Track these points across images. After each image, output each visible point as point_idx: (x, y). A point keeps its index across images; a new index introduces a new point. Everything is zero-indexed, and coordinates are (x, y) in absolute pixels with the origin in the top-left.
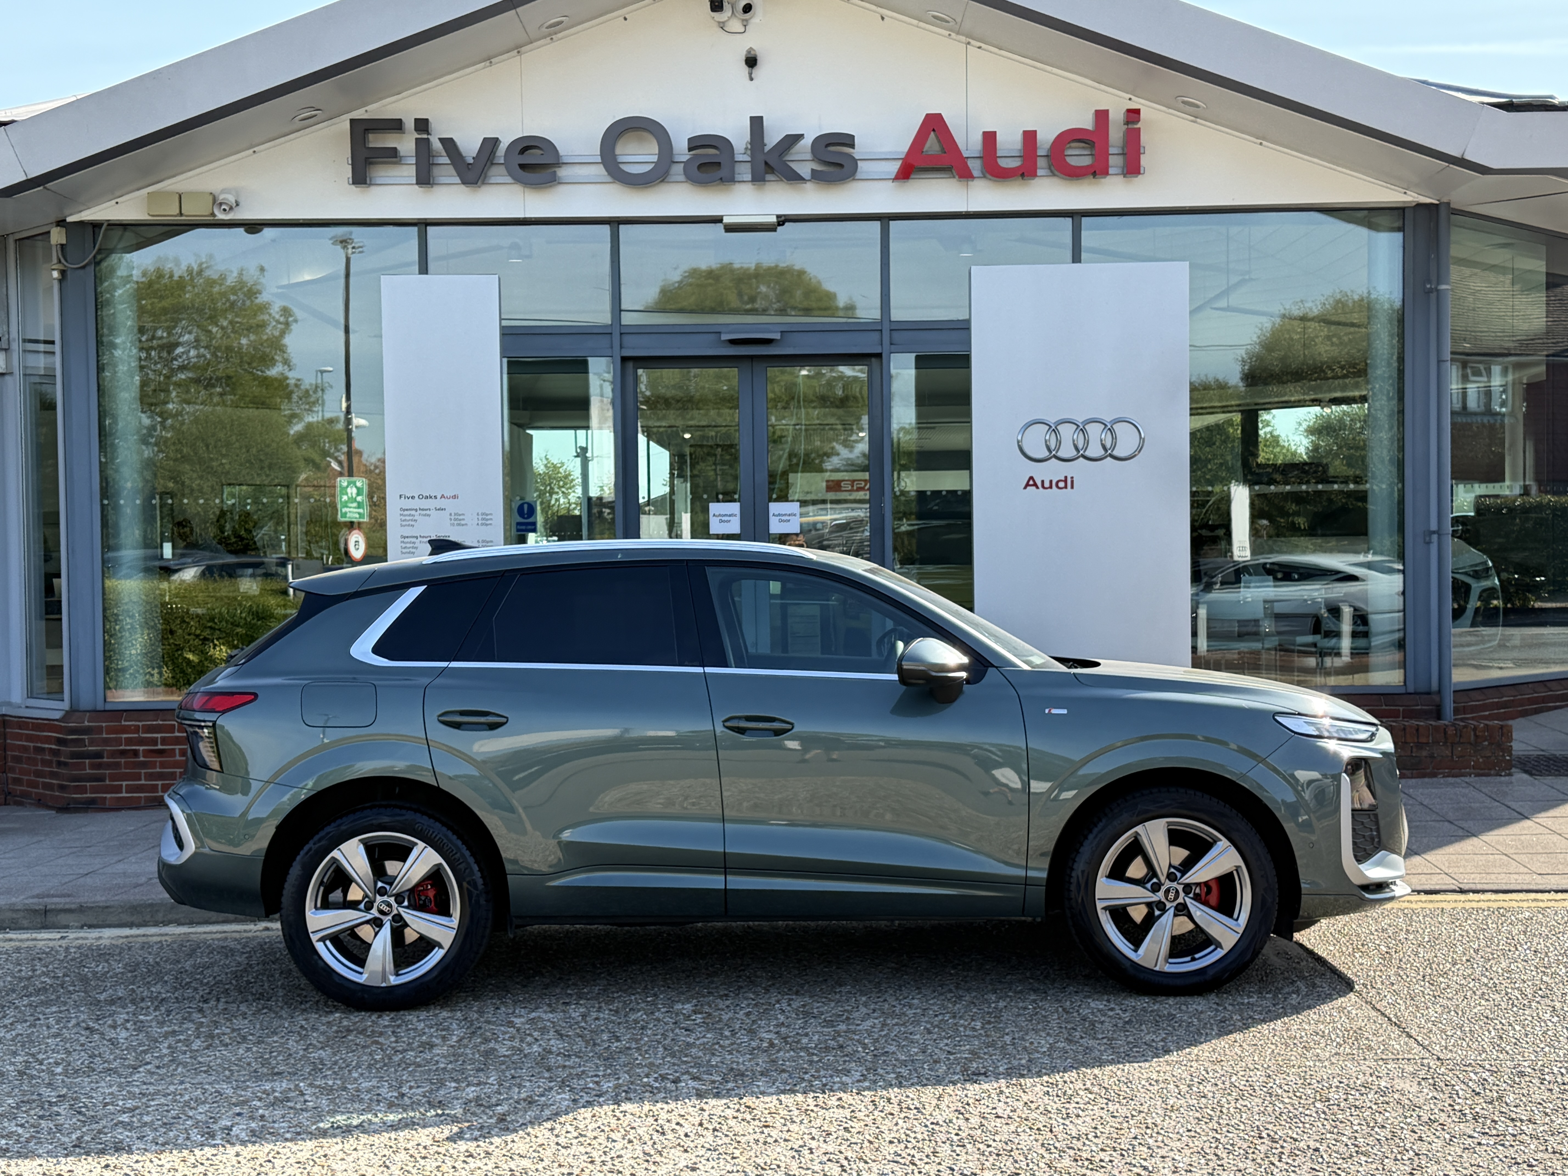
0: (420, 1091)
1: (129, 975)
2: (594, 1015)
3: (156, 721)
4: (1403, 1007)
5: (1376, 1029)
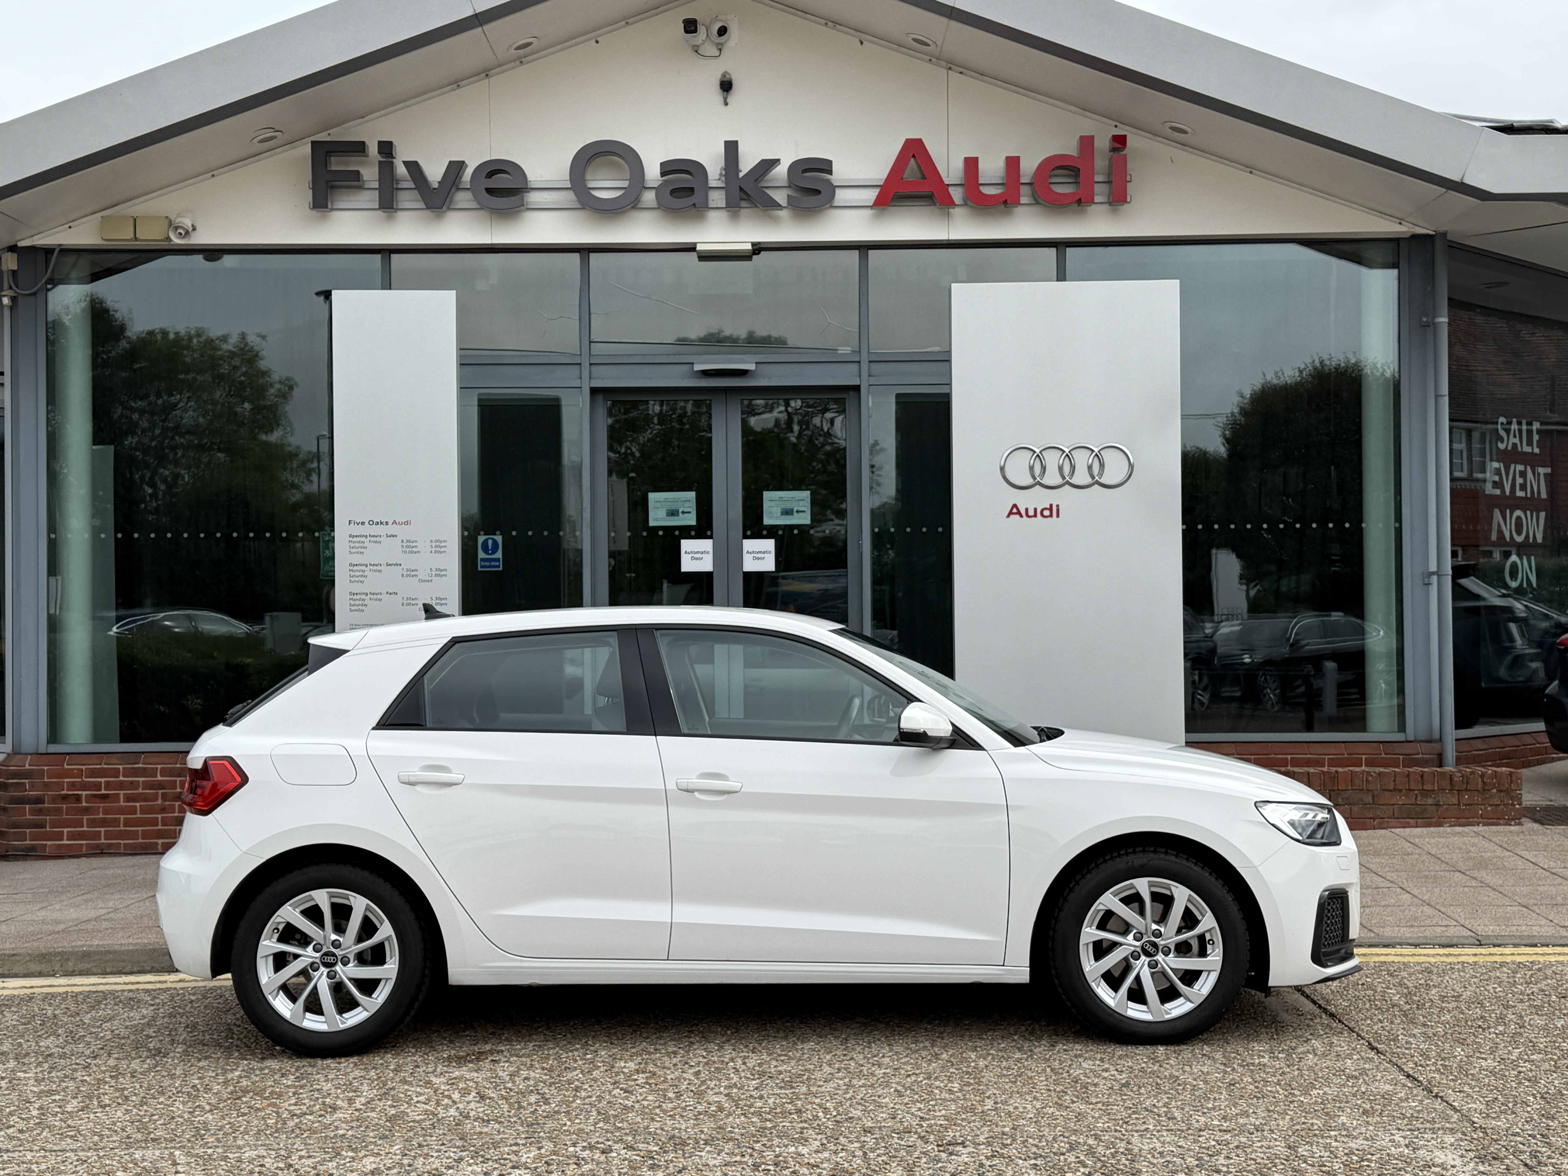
3: (100, 764)
4: (1433, 1068)
5: (1407, 1094)
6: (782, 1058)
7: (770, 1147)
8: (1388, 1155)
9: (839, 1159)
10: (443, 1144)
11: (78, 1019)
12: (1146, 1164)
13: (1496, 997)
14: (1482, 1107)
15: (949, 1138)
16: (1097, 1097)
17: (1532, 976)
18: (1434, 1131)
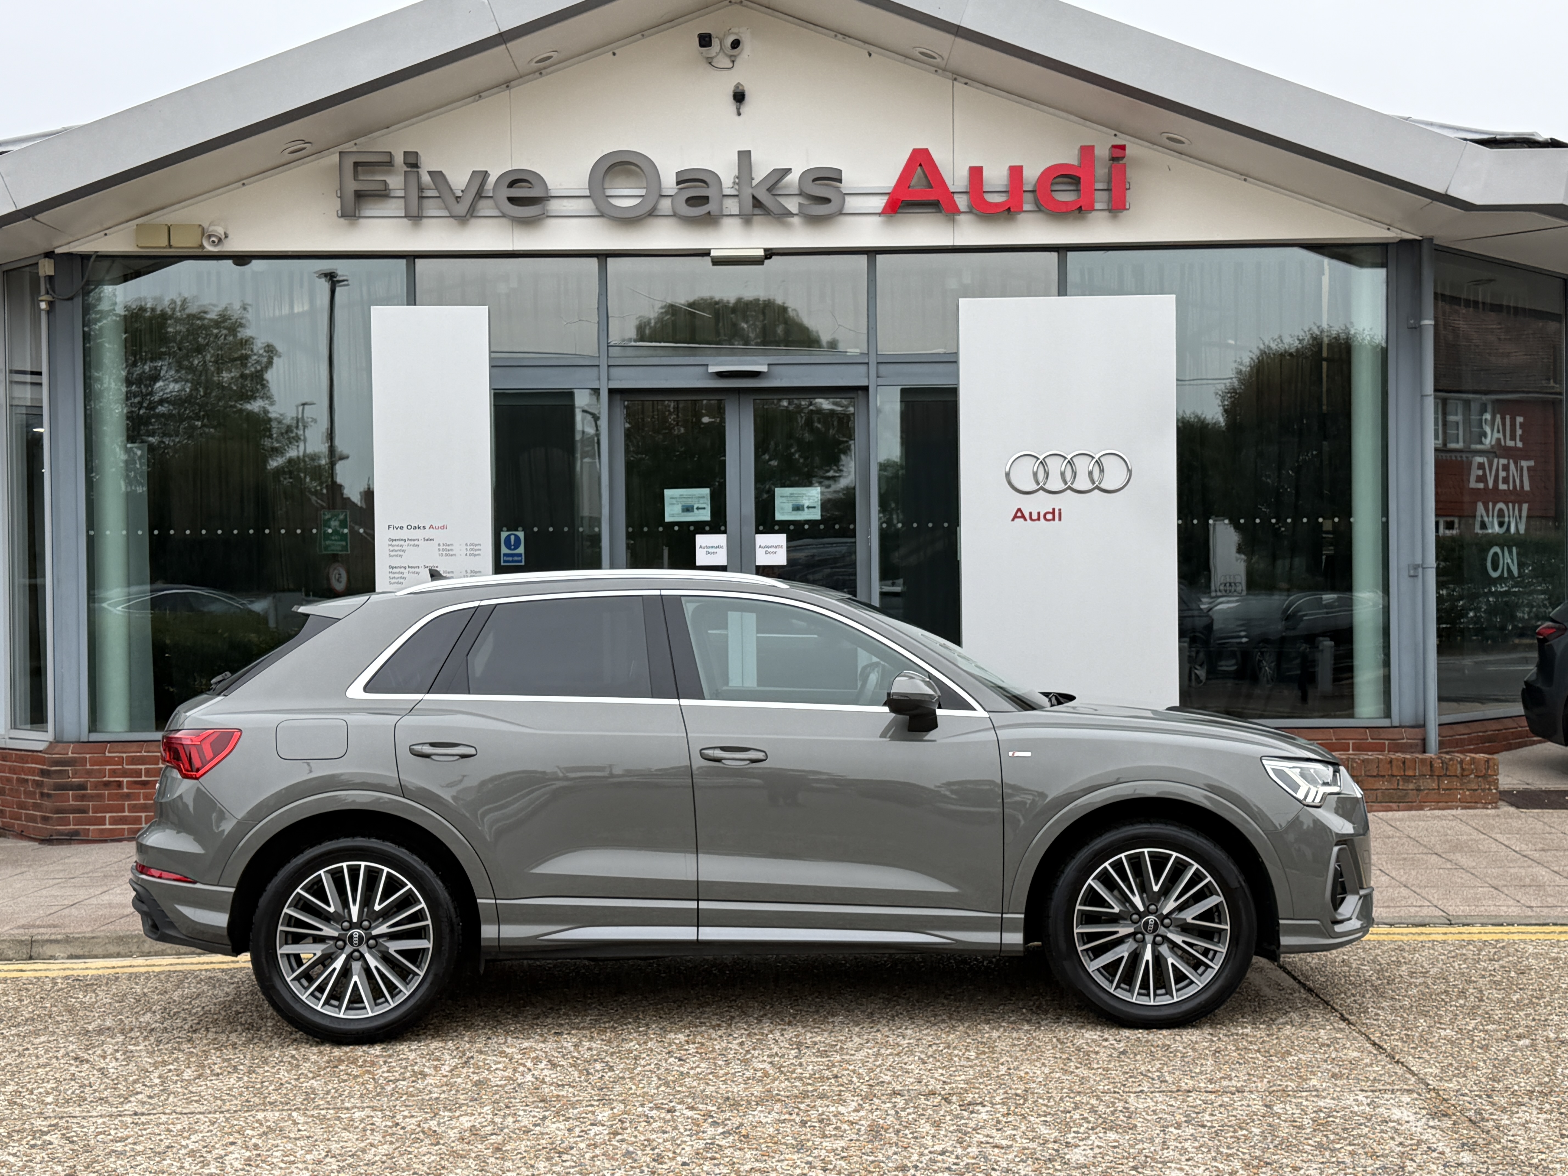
0: (413, 1120)
1: (117, 1005)
2: (587, 1044)
3: (140, 752)
4: (1397, 1037)
5: (1371, 1060)
6: (816, 1030)
7: (814, 1106)
8: (1351, 1112)
9: (874, 1117)
10: (527, 1105)
11: (167, 996)
12: (1141, 1120)
13: (1460, 973)
14: (1438, 1071)
15: (969, 1099)
16: (1098, 1063)
17: (1495, 953)
18: (1393, 1092)
